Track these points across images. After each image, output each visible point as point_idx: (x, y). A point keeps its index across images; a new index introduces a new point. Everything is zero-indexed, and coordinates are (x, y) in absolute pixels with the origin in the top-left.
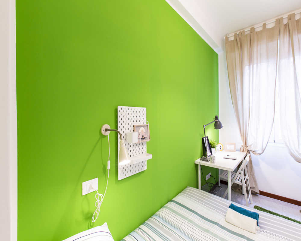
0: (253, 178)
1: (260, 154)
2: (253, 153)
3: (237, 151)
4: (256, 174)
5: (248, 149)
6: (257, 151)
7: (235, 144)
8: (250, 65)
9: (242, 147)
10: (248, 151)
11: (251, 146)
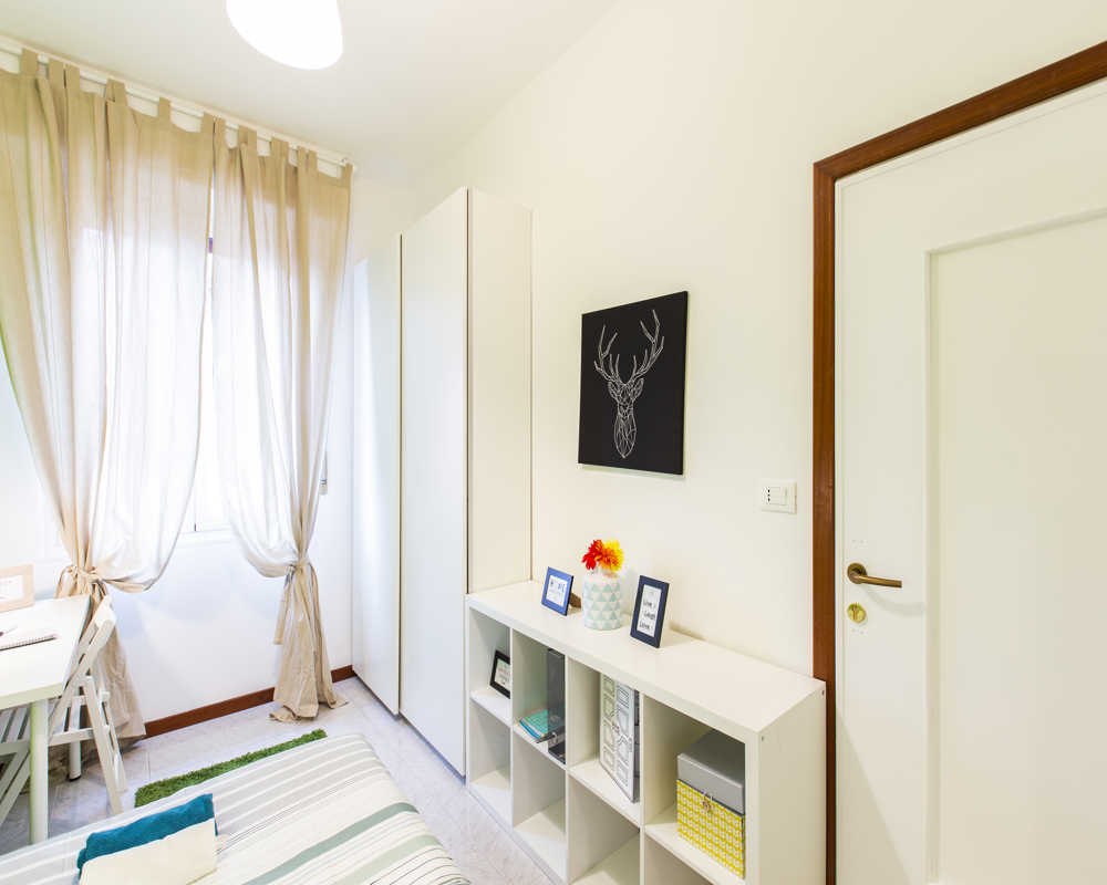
0: (121, 687)
1: (149, 585)
2: (123, 589)
3: (41, 597)
4: (130, 670)
5: (95, 577)
6: (136, 576)
7: (27, 571)
8: (105, 229)
9: (66, 575)
10: (99, 585)
11: (108, 562)
